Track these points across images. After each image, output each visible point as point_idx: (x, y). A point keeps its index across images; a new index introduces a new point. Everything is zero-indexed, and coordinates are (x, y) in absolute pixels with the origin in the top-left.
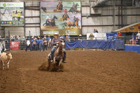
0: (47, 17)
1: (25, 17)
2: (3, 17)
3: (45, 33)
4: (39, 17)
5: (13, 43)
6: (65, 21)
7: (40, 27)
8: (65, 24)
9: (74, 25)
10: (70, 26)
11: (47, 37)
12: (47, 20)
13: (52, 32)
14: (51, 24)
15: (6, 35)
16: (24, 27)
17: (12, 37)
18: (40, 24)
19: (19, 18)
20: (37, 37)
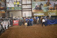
0: (36, 4)
1: (22, 5)
2: (8, 4)
3: (35, 15)
4: (31, 4)
5: (15, 21)
6: (48, 7)
7: (32, 11)
8: (48, 9)
9: (54, 9)
10: (51, 9)
11: (36, 17)
12: (36, 6)
13: (40, 14)
14: (39, 9)
15: (11, 16)
16: (22, 11)
17: (14, 18)
18: (31, 9)
19: (18, 5)
20: (30, 17)
